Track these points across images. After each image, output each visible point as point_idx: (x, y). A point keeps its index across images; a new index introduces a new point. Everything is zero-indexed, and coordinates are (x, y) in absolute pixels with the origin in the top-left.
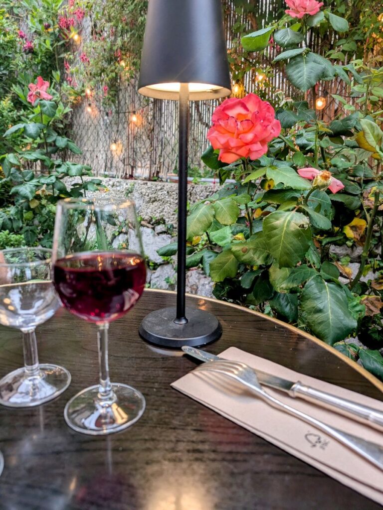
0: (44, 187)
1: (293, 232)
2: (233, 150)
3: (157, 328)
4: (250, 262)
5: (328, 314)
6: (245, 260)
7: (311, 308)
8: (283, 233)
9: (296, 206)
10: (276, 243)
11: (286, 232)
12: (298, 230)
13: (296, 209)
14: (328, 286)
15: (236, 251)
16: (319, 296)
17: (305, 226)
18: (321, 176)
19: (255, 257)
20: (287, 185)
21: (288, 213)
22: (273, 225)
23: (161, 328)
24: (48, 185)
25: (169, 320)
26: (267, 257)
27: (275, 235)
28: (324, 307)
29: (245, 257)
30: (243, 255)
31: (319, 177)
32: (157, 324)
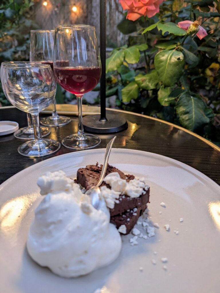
0: (20, 53)
1: (173, 63)
2: (136, 11)
3: (89, 123)
4: (146, 87)
5: (193, 115)
6: (143, 86)
7: (182, 111)
8: (167, 64)
9: (176, 47)
10: (163, 71)
11: (169, 63)
12: (176, 61)
13: (175, 49)
14: (193, 99)
15: (138, 81)
16: (187, 104)
17: (181, 59)
18: (193, 24)
19: (150, 85)
20: (171, 33)
21: (170, 51)
22: (161, 59)
23: (91, 123)
24: (22, 51)
25: (96, 119)
26: (157, 85)
27: (162, 66)
28: (190, 111)
29: (143, 85)
30: (142, 83)
31: (191, 25)
32: (88, 121)
